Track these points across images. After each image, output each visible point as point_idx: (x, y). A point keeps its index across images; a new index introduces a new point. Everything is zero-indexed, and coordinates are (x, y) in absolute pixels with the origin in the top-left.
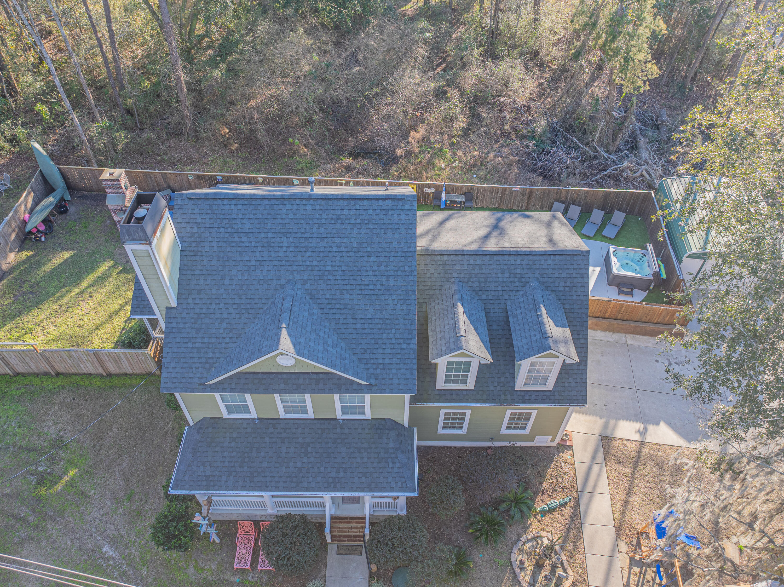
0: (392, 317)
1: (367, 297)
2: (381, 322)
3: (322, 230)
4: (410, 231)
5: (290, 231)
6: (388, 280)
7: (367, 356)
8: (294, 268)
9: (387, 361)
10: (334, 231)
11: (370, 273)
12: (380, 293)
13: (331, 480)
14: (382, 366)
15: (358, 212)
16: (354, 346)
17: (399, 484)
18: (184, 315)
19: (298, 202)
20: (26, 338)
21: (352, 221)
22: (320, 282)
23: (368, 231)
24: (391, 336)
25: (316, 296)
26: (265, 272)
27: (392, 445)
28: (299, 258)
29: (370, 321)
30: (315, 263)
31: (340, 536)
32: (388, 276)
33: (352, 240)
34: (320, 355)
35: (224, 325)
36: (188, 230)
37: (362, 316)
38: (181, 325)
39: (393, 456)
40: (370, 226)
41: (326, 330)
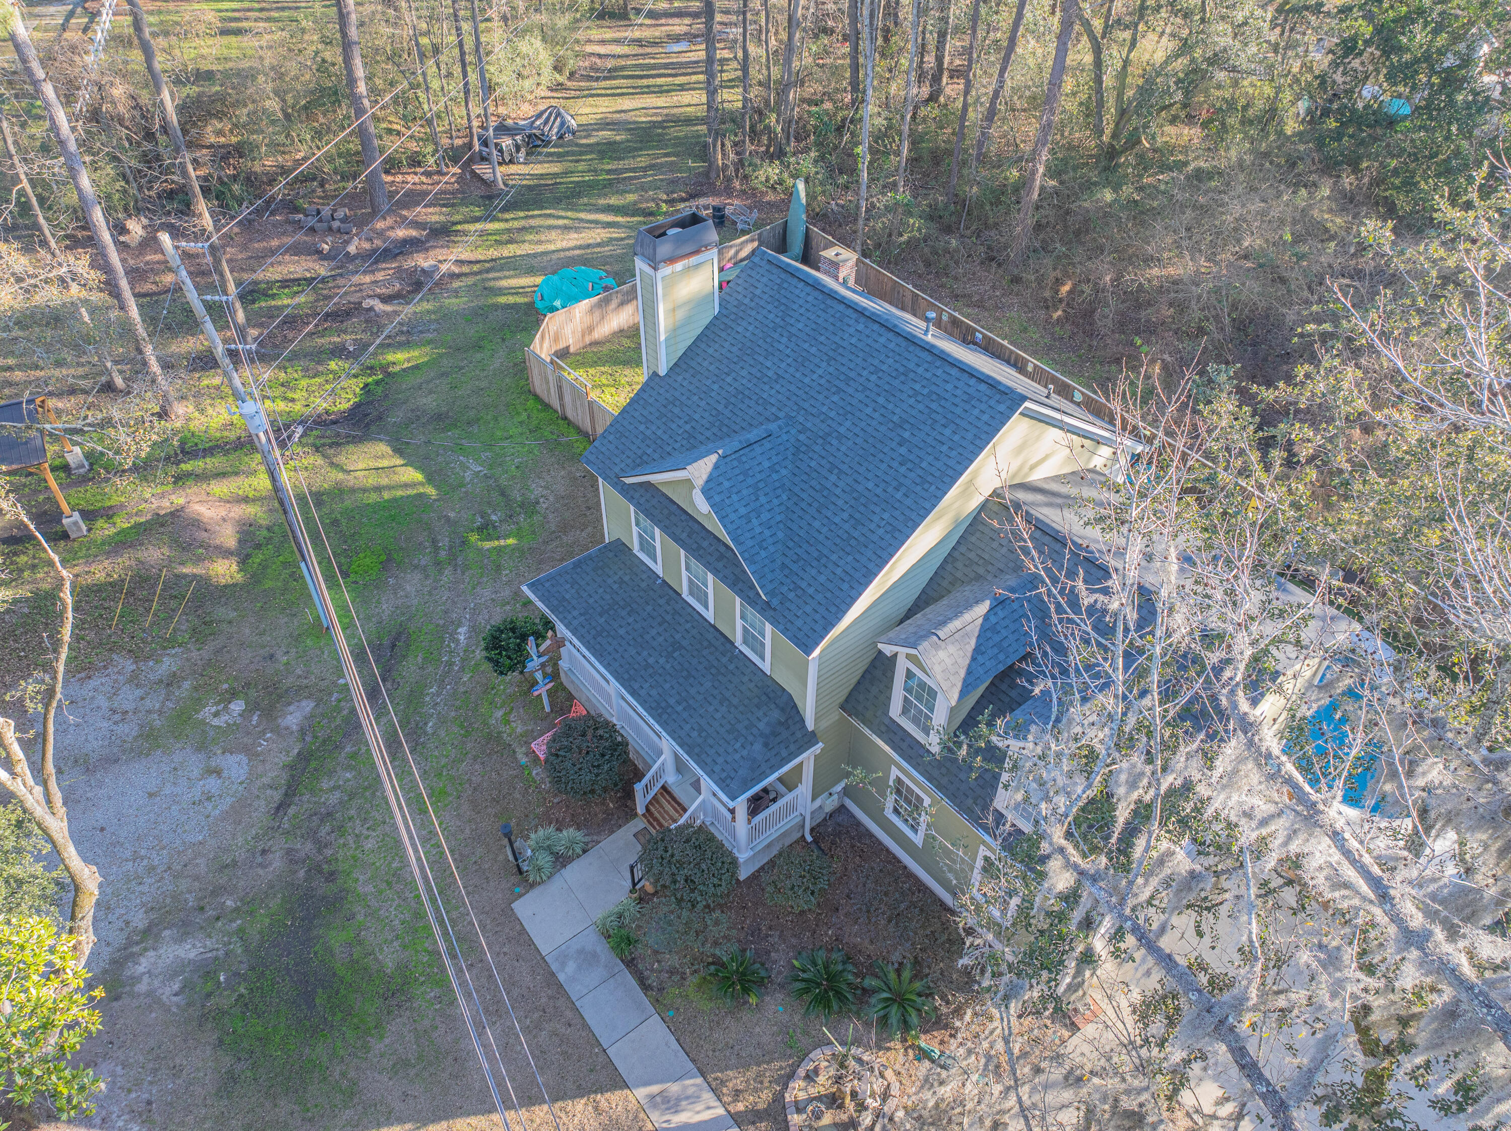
0: (862, 539)
1: (855, 495)
2: (845, 536)
3: (873, 378)
4: (977, 442)
5: (839, 358)
6: (897, 489)
7: (794, 567)
8: (806, 405)
9: (811, 591)
10: (887, 387)
11: (883, 466)
12: (875, 499)
13: (663, 704)
14: (800, 592)
15: (934, 379)
16: (791, 544)
17: (724, 775)
18: (662, 391)
19: (876, 327)
20: (607, 390)
21: (917, 387)
22: (820, 441)
23: (927, 411)
24: (841, 563)
25: (801, 456)
26: (773, 392)
27: (761, 725)
28: (820, 397)
29: (833, 527)
30: (832, 414)
31: (656, 819)
32: (901, 484)
33: (897, 411)
34: (733, 516)
35: (688, 427)
36: (740, 297)
37: (829, 514)
38: (651, 400)
39: (750, 738)
40: (934, 406)
41: (776, 502)
